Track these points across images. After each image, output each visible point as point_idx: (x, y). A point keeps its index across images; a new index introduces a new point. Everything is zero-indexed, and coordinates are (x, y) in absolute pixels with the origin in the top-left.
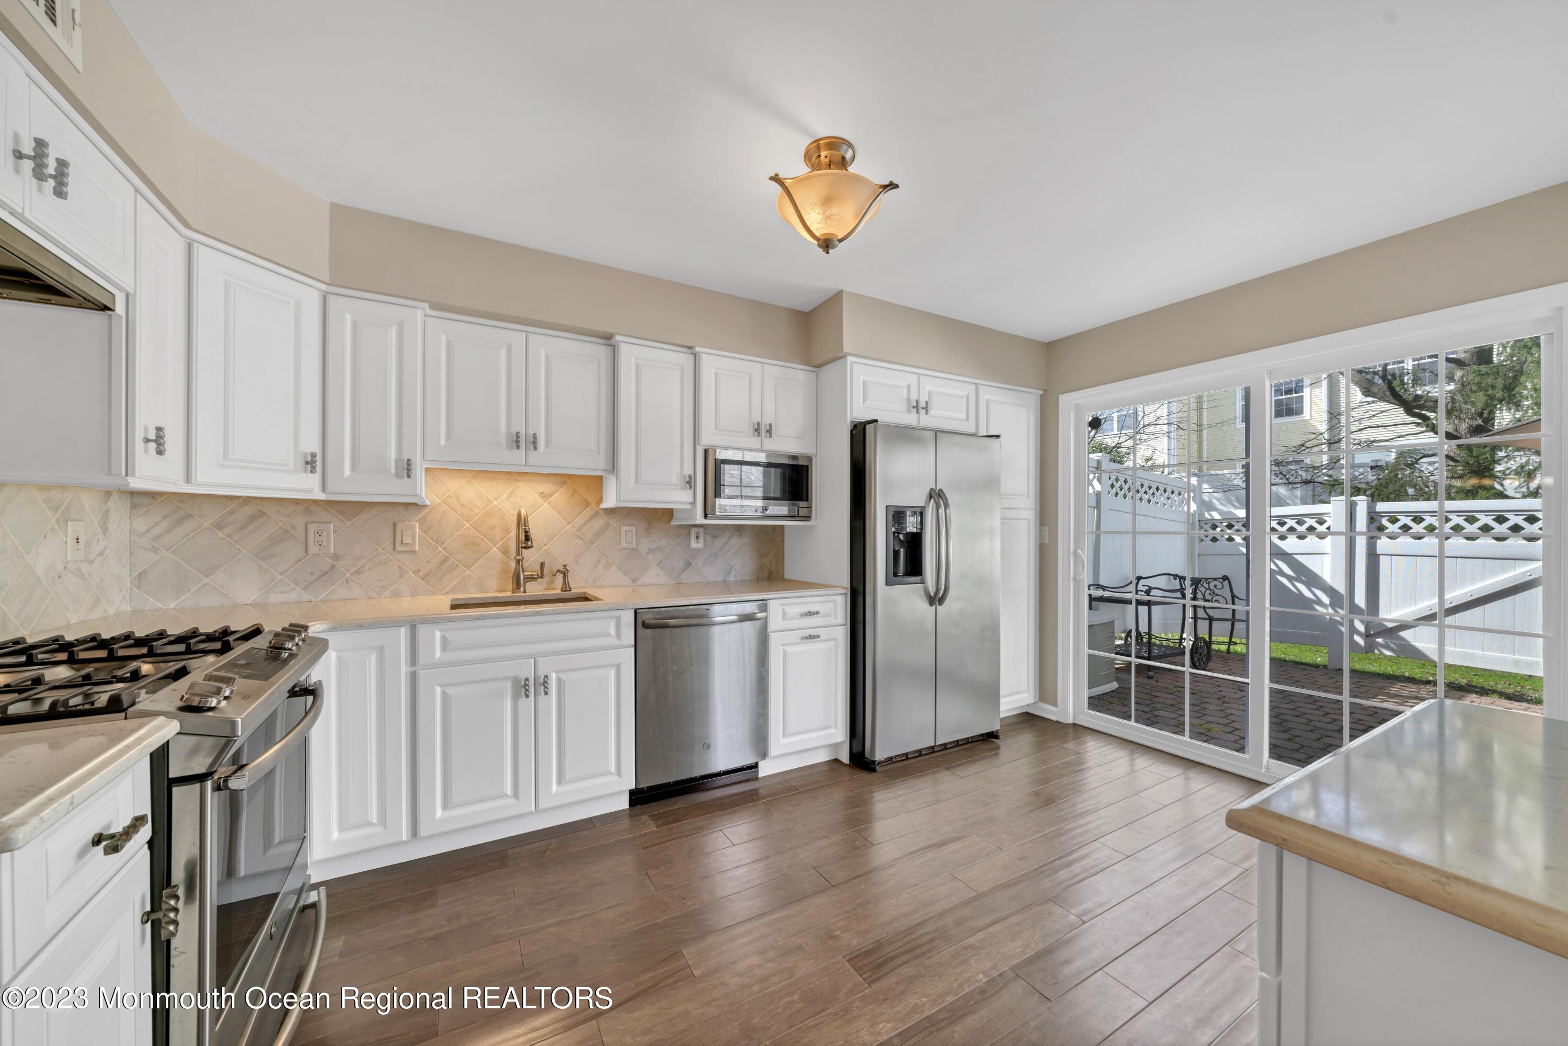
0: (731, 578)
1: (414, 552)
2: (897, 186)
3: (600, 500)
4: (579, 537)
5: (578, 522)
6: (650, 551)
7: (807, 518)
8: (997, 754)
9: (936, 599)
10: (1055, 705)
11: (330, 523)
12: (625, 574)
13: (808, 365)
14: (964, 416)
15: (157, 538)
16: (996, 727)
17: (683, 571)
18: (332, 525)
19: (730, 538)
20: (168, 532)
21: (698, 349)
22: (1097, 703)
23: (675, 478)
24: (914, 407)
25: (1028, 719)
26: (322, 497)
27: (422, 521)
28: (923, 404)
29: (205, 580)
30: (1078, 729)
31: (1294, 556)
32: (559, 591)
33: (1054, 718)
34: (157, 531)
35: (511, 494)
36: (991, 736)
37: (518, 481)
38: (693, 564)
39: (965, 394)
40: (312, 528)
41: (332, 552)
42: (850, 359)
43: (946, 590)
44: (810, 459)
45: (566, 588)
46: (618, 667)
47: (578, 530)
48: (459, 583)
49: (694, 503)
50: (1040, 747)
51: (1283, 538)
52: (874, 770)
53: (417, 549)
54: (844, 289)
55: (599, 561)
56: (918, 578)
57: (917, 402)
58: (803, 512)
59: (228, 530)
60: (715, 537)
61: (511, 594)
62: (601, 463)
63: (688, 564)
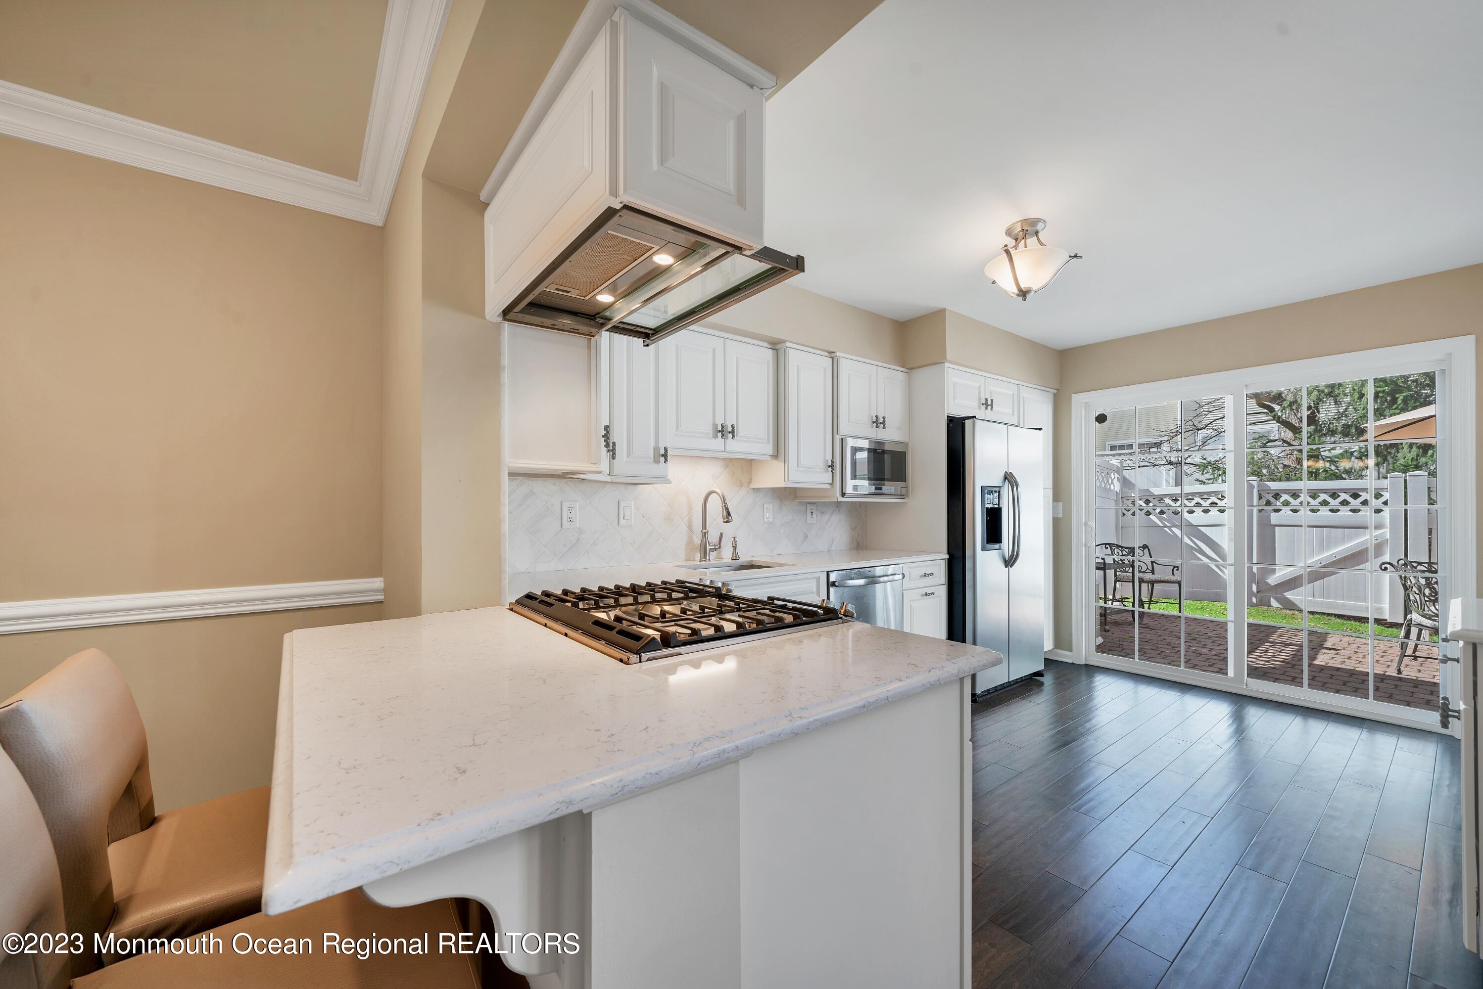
0: (834, 548)
1: (631, 526)
2: (1080, 257)
3: (750, 482)
5: (736, 500)
6: (782, 524)
7: (906, 495)
8: (1044, 688)
10: (1071, 650)
11: (576, 501)
12: (767, 545)
13: (903, 367)
14: (1010, 411)
16: (1038, 667)
17: (802, 543)
18: (578, 503)
21: (839, 354)
22: (1100, 648)
23: (821, 464)
24: (983, 404)
25: (1052, 662)
26: (609, 479)
27: (635, 499)
28: (989, 402)
30: (1091, 670)
32: (730, 560)
33: (1070, 661)
36: (1038, 674)
38: (809, 536)
39: (1011, 393)
40: (566, 506)
41: (578, 526)
42: (946, 364)
43: (1018, 555)
45: (736, 557)
49: (832, 484)
50: (1060, 683)
51: (1191, 512)
53: (633, 524)
54: (948, 308)
56: (997, 546)
57: (985, 400)
58: (903, 491)
60: (823, 513)
61: (699, 563)
62: (769, 449)
63: (806, 537)
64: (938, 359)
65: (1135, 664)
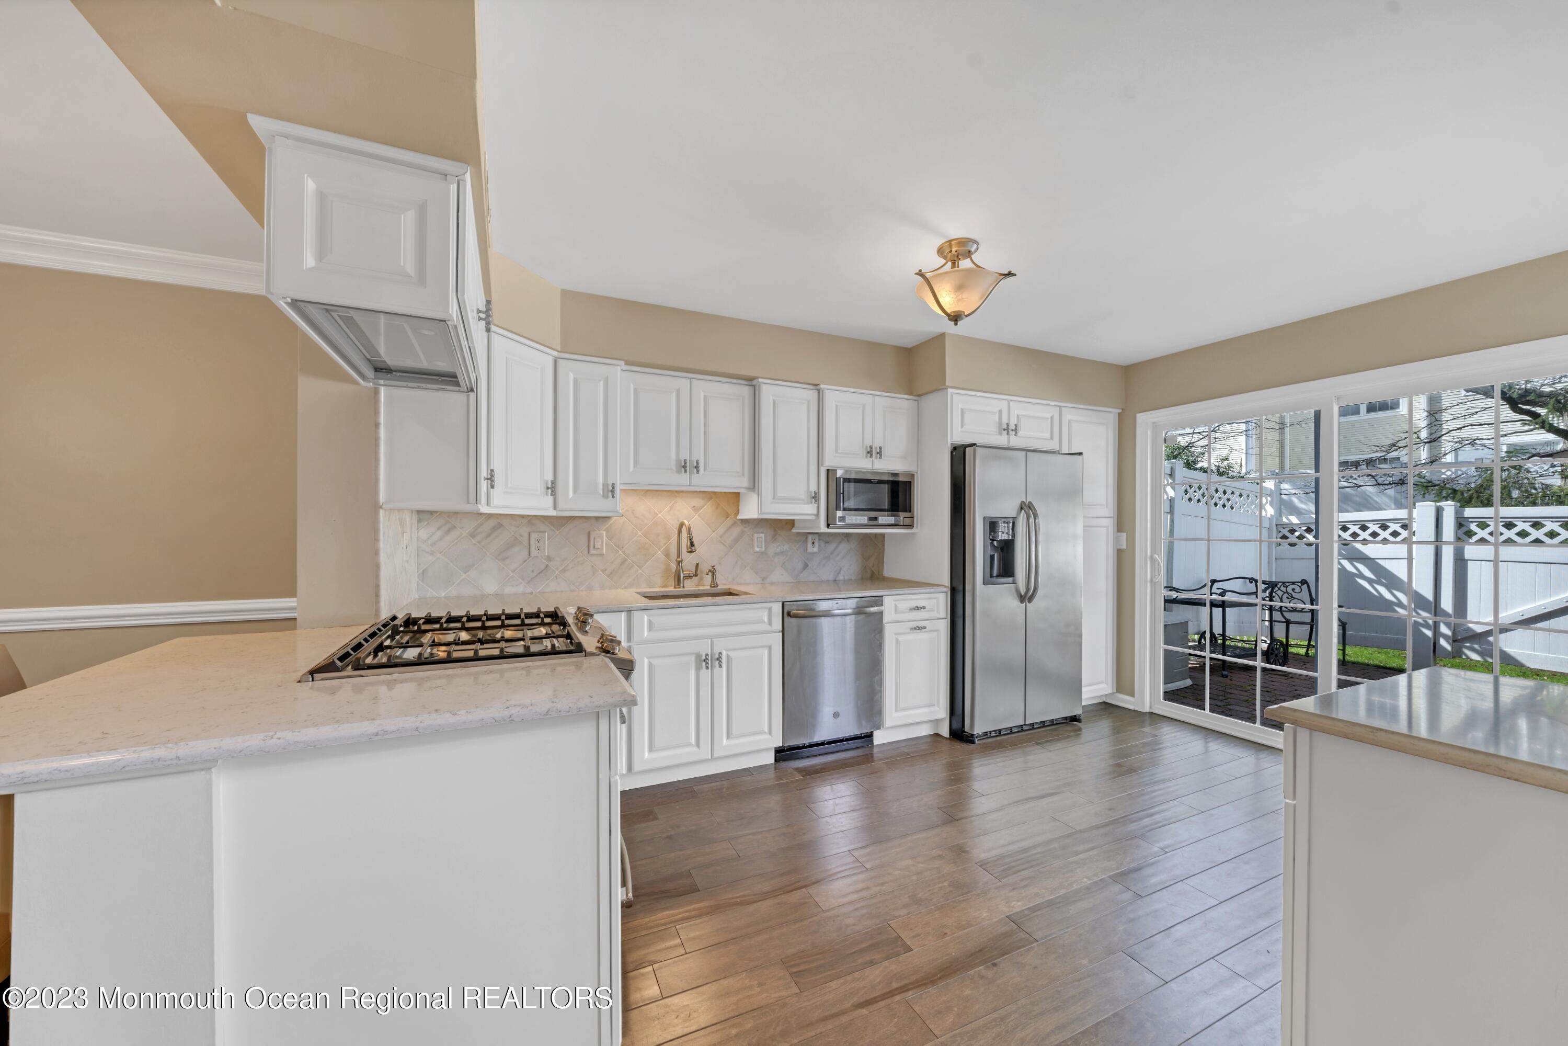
0: (841, 578)
1: (602, 555)
2: (1014, 275)
3: (737, 513)
4: (722, 543)
5: (721, 530)
6: (776, 554)
7: (910, 526)
8: (1079, 735)
9: (1026, 598)
10: (1132, 695)
11: (545, 532)
12: (757, 573)
13: (911, 394)
14: (1048, 435)
15: (433, 544)
16: (1078, 711)
17: (802, 572)
18: (546, 534)
19: (840, 543)
20: (441, 539)
21: (822, 386)
22: (1170, 696)
23: (802, 493)
24: (1004, 430)
25: (1106, 708)
26: (553, 513)
27: (607, 530)
28: (1012, 427)
29: (464, 576)
30: (1154, 718)
31: (1376, 560)
32: (709, 587)
33: (1132, 707)
34: (435, 537)
35: (671, 508)
36: (1075, 719)
37: (676, 497)
38: (810, 565)
39: (1049, 416)
40: (534, 536)
41: (547, 554)
42: (950, 391)
43: (1035, 589)
44: (913, 476)
45: (714, 584)
46: (770, 648)
47: (721, 537)
48: (634, 580)
49: (818, 515)
50: (1116, 731)
52: (973, 742)
53: (604, 552)
54: (946, 332)
55: (736, 563)
56: (1010, 580)
57: (1008, 425)
58: (907, 521)
59: (478, 538)
60: (827, 542)
61: (673, 589)
62: (744, 482)
63: (806, 566)
64: (940, 387)
65: (1206, 717)
